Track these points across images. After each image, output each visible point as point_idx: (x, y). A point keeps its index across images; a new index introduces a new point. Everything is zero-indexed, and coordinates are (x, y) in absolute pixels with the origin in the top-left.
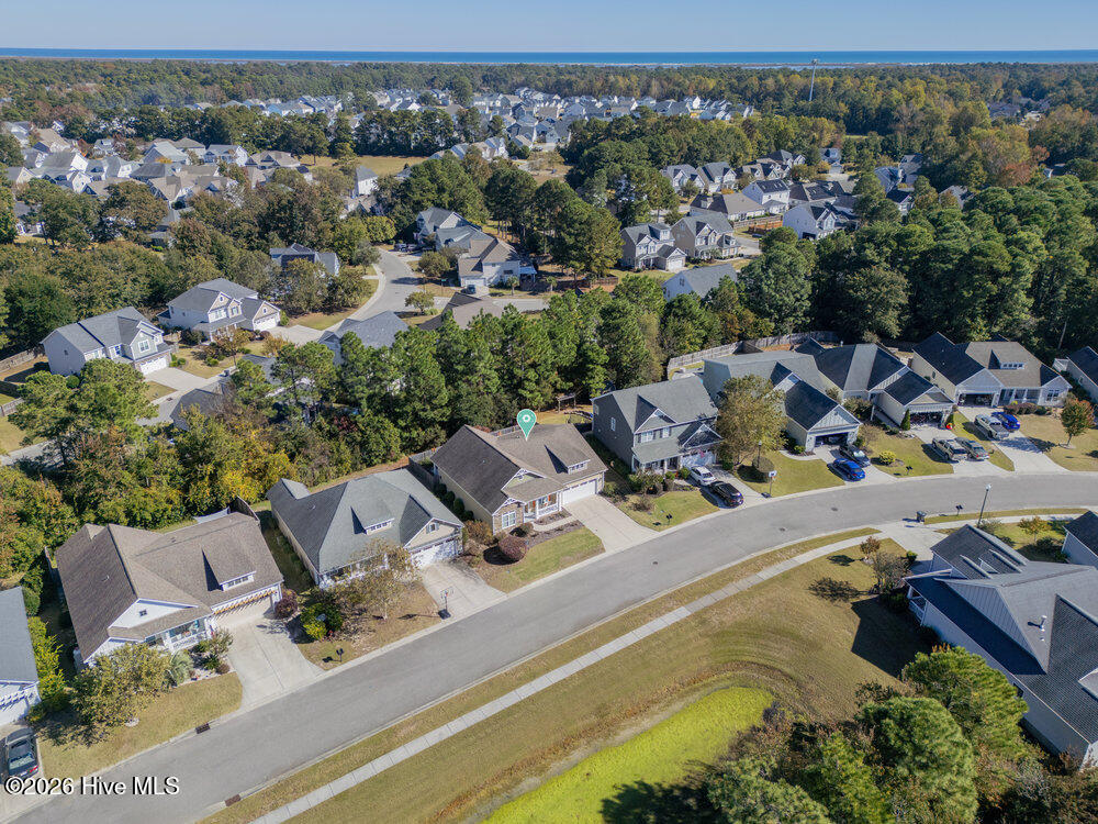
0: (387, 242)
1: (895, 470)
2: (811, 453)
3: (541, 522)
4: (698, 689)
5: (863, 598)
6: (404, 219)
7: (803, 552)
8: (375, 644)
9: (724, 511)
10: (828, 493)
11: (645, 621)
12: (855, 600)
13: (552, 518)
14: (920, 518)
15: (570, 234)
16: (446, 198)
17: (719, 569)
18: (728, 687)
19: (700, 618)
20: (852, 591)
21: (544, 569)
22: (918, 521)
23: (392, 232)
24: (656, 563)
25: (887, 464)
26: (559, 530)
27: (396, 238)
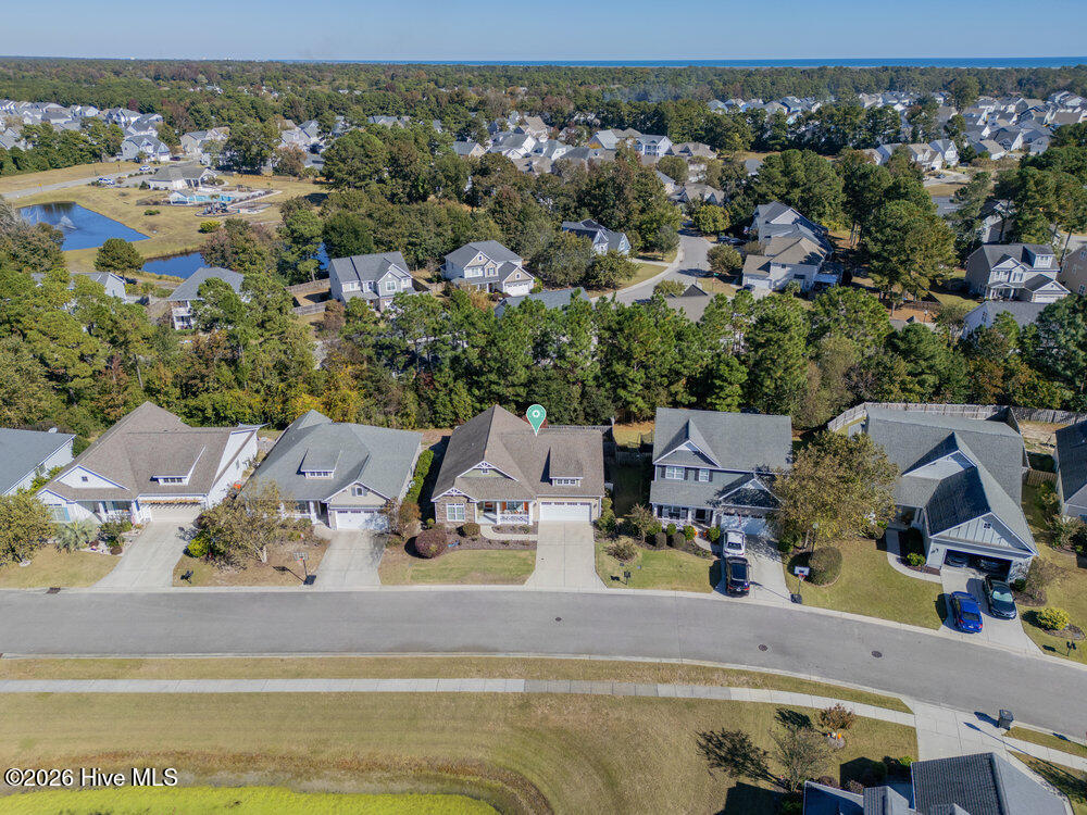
0: (716, 233)
1: (1051, 639)
2: (936, 572)
3: (498, 529)
4: (443, 781)
5: (763, 784)
6: (742, 212)
7: (756, 686)
8: (231, 580)
9: (716, 596)
10: (896, 631)
11: (466, 675)
12: (747, 781)
13: (513, 529)
14: (1002, 722)
15: (876, 240)
16: (796, 194)
17: (622, 658)
18: (478, 798)
19: (525, 702)
20: (758, 765)
21: (443, 577)
22: (997, 724)
23: (724, 224)
24: (558, 619)
25: (1045, 628)
26: (504, 543)
27: (727, 232)
